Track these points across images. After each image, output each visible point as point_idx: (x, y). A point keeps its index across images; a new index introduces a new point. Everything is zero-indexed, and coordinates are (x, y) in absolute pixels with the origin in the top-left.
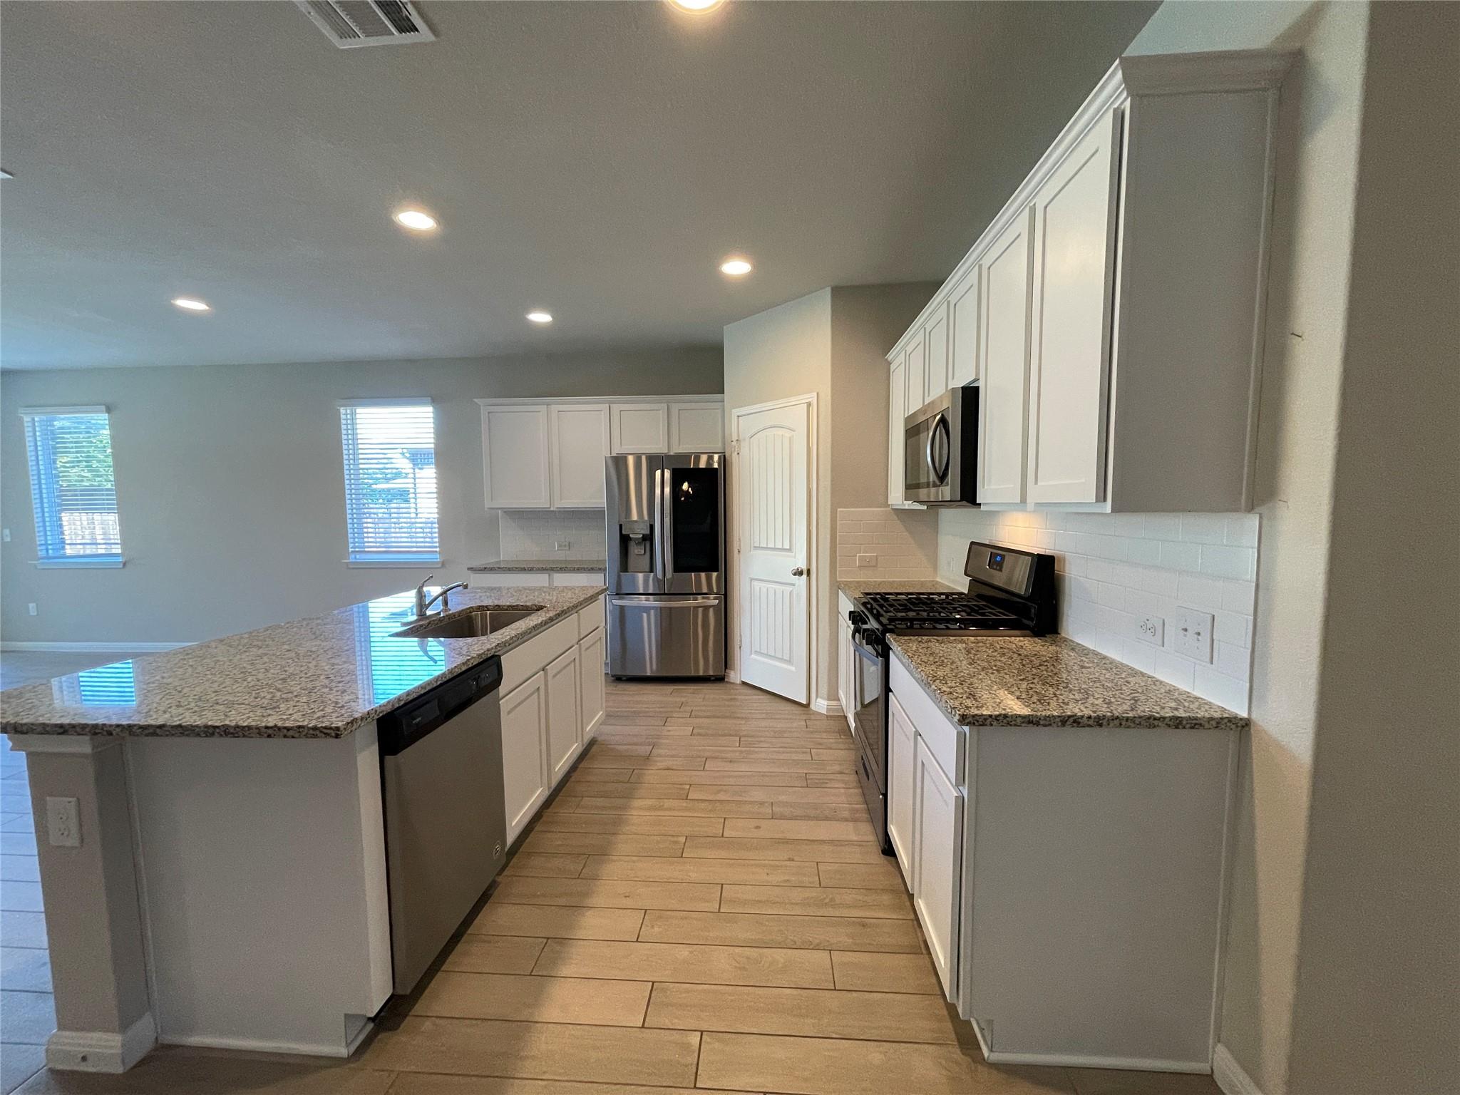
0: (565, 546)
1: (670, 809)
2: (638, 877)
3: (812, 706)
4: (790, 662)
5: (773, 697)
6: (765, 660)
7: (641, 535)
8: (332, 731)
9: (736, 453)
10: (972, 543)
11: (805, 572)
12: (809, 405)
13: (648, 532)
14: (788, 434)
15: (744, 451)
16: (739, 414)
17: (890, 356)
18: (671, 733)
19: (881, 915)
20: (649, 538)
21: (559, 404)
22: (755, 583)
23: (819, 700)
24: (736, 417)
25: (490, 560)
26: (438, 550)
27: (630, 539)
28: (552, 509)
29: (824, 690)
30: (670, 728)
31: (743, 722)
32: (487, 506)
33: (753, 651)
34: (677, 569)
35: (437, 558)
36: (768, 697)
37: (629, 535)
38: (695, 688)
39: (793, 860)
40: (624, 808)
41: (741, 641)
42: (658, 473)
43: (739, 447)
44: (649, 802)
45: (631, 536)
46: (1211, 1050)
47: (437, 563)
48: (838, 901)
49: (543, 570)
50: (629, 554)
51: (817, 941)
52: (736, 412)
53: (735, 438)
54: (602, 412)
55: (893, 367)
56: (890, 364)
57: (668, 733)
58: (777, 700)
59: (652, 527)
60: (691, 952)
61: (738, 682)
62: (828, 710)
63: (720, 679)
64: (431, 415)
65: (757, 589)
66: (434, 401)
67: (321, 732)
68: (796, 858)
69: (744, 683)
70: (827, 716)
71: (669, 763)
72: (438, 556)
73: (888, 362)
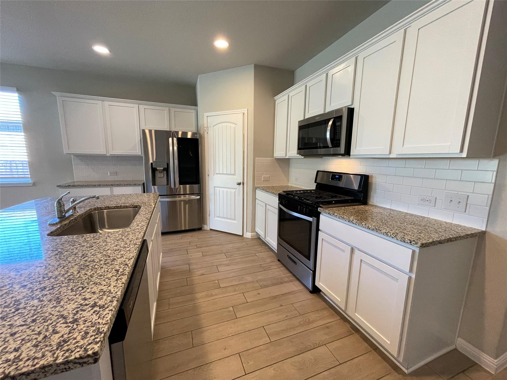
0: (114, 173)
1: (216, 295)
2: (223, 336)
3: (245, 236)
4: (234, 219)
5: (227, 234)
6: (223, 220)
7: (163, 168)
8: (90, 359)
9: (206, 133)
10: (318, 172)
11: (242, 183)
12: (244, 114)
13: (166, 167)
14: (233, 126)
15: (210, 132)
16: (207, 115)
17: (276, 98)
18: (193, 257)
19: (330, 321)
20: (167, 170)
21: (108, 101)
22: (216, 188)
23: (247, 233)
24: (206, 117)
25: (68, 181)
26: (29, 176)
27: (157, 170)
28: (107, 155)
29: (250, 228)
30: (191, 255)
31: (221, 247)
32: (65, 152)
33: (216, 216)
34: (181, 183)
35: (30, 181)
36: (225, 234)
37: (156, 168)
38: (191, 234)
39: (282, 306)
40: (193, 300)
41: (210, 213)
42: (170, 140)
43: (208, 130)
44: (204, 294)
45: (158, 168)
46: (456, 340)
47: (31, 183)
48: (311, 320)
49: (107, 186)
50: (156, 177)
51: (317, 342)
52: (206, 114)
53: (206, 126)
54: (135, 108)
55: (277, 103)
56: (275, 101)
57: (191, 257)
58: (230, 235)
59: (168, 165)
60: (274, 369)
61: (209, 229)
62: (251, 237)
63: (200, 229)
64: (17, 98)
65: (218, 191)
66: (19, 90)
67: (75, 363)
68: (283, 304)
69: (211, 229)
70: (252, 239)
71: (201, 272)
72: (30, 180)
73: (275, 100)
